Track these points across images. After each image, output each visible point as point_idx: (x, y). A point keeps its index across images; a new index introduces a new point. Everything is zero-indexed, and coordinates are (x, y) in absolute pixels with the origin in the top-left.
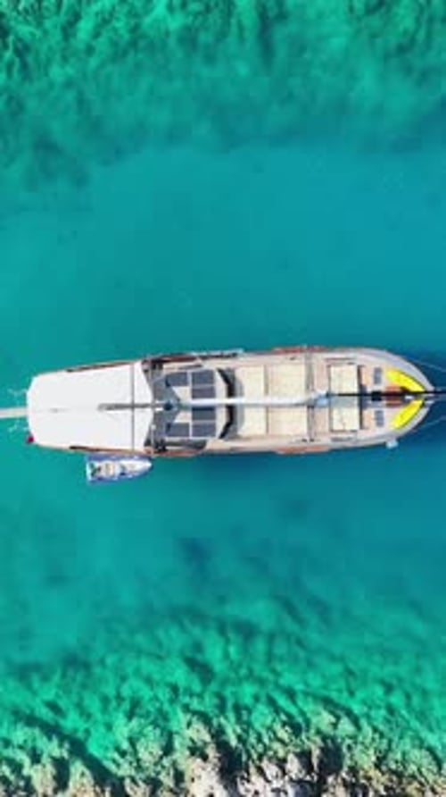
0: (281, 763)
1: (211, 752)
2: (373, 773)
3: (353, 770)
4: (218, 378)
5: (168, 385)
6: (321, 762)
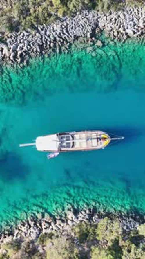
0: (85, 211)
1: (72, 210)
2: (103, 213)
3: (99, 212)
4: (71, 136)
5: (62, 138)
6: (93, 211)
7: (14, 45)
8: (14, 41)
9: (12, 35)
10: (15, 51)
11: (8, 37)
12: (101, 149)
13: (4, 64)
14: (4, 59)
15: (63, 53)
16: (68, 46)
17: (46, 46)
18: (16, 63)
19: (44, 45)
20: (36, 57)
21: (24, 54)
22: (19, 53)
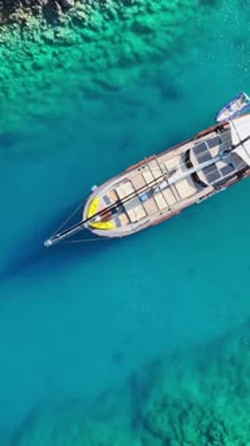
2: (25, 16)
3: (35, 13)
4: (205, 182)
5: (231, 165)
6: (56, 9)
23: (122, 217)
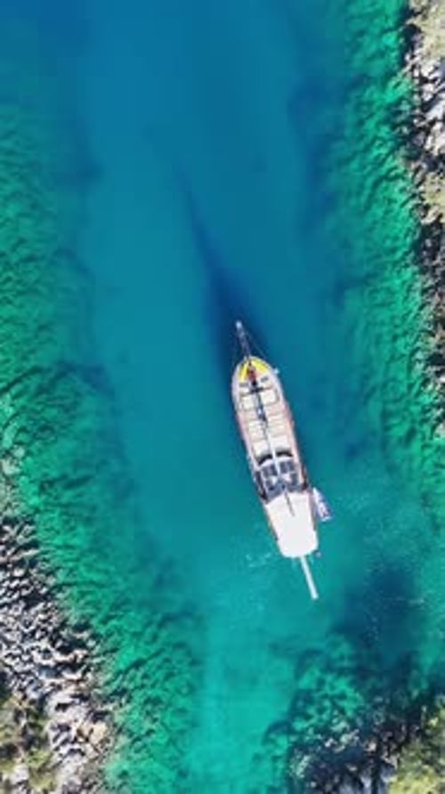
2: (438, 337)
3: (439, 347)
4: (263, 465)
5: (273, 488)
6: (439, 365)
7: (42, 678)
8: (32, 678)
9: (16, 688)
10: (56, 671)
11: (25, 697)
12: (280, 376)
13: (99, 691)
14: (86, 694)
15: (34, 537)
16: (13, 527)
17: (26, 587)
18: (88, 661)
19: (25, 592)
20: (62, 609)
21: (59, 644)
22: (59, 657)
23: (246, 390)
